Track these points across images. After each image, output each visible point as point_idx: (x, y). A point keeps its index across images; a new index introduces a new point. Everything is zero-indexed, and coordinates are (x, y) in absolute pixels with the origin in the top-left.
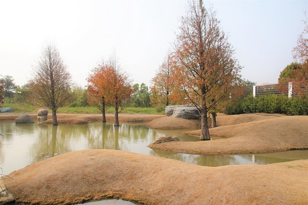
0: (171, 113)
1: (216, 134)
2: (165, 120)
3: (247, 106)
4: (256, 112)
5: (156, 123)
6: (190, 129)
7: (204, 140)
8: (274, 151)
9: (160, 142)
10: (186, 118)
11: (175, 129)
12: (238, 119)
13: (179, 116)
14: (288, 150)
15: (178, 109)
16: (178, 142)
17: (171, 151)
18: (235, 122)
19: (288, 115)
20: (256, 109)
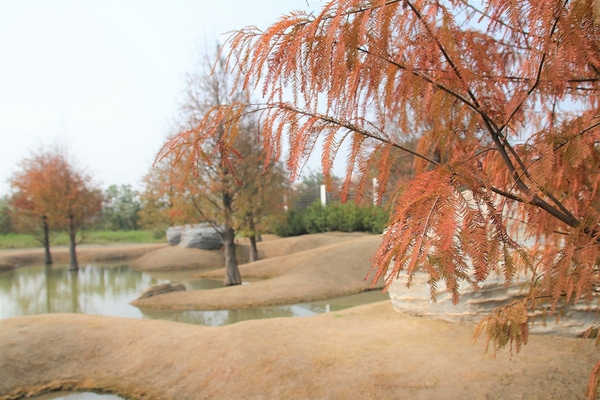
0: (176, 240)
1: (253, 274)
2: (166, 253)
3: (312, 221)
4: (326, 231)
5: (148, 261)
6: (212, 266)
7: (232, 285)
8: (338, 296)
9: (150, 294)
10: (205, 249)
11: (184, 269)
12: (296, 245)
13: (193, 246)
14: (360, 292)
15: (191, 233)
16: (183, 293)
17: (170, 308)
18: (292, 250)
19: (373, 234)
20: (326, 226)
